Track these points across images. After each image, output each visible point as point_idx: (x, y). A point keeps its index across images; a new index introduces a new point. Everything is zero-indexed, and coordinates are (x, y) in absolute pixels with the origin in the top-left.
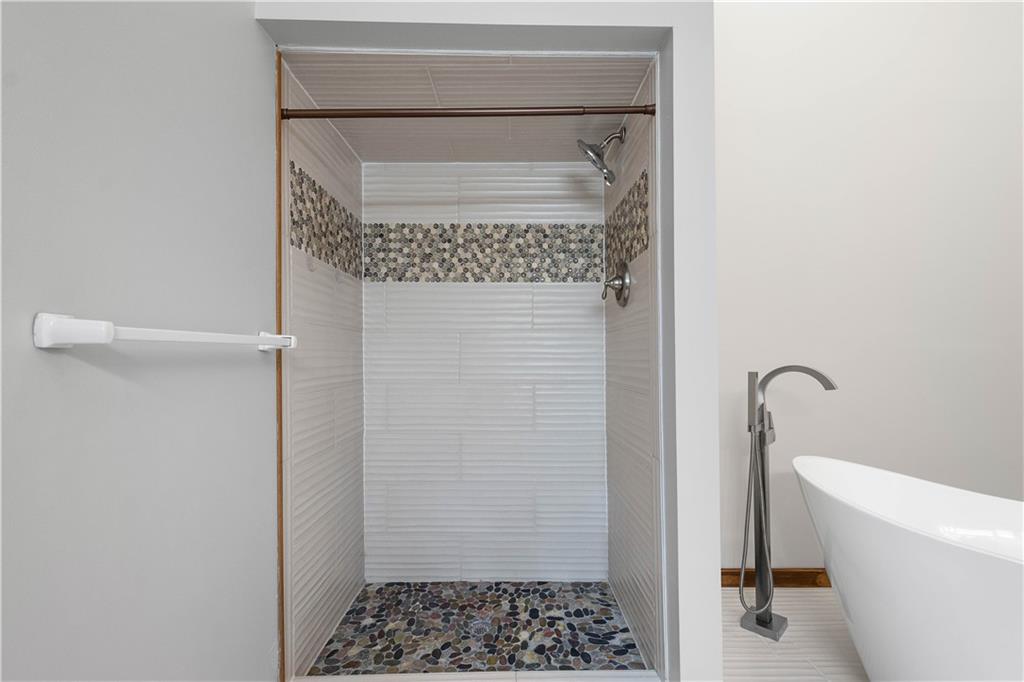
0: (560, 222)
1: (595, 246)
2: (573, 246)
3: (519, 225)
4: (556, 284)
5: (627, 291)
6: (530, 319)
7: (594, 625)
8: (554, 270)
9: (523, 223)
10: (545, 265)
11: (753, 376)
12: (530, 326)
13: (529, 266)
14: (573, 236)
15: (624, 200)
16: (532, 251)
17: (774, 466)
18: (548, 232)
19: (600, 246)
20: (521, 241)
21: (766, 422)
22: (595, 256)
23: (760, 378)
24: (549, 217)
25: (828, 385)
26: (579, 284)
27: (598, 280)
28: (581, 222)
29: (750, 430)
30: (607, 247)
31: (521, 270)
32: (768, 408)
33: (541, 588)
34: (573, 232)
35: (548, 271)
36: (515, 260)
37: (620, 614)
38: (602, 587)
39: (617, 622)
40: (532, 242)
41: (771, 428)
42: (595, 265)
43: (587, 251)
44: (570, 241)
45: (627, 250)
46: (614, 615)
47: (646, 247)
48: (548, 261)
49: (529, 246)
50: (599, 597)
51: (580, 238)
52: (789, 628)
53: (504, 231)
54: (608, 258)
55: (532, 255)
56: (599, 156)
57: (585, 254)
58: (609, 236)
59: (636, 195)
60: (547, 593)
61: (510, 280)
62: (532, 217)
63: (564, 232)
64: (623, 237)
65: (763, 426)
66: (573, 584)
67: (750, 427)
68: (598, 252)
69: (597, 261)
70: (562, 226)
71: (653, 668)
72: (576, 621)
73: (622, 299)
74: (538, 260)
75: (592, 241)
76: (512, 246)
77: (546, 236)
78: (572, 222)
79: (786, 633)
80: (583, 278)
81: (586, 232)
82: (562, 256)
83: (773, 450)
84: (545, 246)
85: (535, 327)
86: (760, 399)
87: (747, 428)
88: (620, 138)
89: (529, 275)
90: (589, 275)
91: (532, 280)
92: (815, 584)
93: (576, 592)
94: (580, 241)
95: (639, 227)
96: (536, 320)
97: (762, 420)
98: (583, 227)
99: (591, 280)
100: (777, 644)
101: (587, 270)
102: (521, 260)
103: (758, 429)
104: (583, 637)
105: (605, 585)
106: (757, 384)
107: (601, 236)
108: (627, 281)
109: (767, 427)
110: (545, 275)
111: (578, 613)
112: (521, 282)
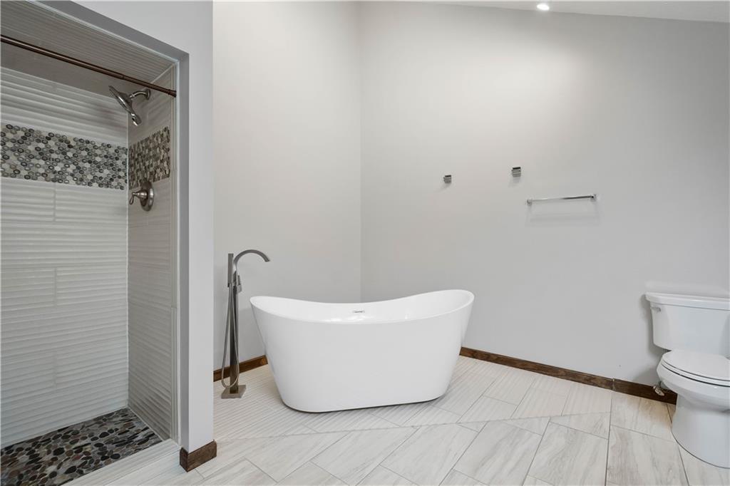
0: (85, 138)
1: (119, 163)
2: (98, 159)
3: (40, 132)
4: (81, 186)
5: (151, 201)
6: (52, 213)
7: (119, 437)
8: (78, 175)
9: (45, 132)
10: (70, 170)
11: (231, 256)
12: (51, 219)
13: (51, 168)
14: (98, 152)
15: (148, 138)
16: (54, 156)
17: (241, 306)
18: (73, 143)
19: (124, 163)
20: (42, 145)
21: (237, 280)
22: (119, 170)
23: (235, 257)
24: (73, 132)
25: (267, 260)
26: (104, 189)
27: (122, 188)
28: (107, 142)
29: (229, 286)
30: (131, 166)
31: (42, 171)
32: (238, 274)
33: (62, 433)
34: (99, 148)
35: (72, 175)
36: (34, 161)
37: (141, 422)
38: (123, 412)
39: (138, 426)
40: (55, 149)
41: (239, 284)
42: (120, 177)
43: (112, 165)
44: (96, 155)
45: (151, 173)
46: (135, 425)
47: (168, 176)
48: (73, 167)
49: (51, 152)
50: (122, 418)
51: (105, 154)
52: (247, 389)
53: (21, 134)
54: (131, 174)
55: (55, 160)
56: (129, 102)
57: (111, 168)
58: (132, 158)
59: (160, 140)
60: (70, 434)
61: (27, 177)
62: (53, 128)
63: (89, 146)
64: (147, 163)
65: (236, 283)
66: (95, 420)
67: (229, 285)
68: (123, 167)
69: (122, 174)
70: (88, 142)
71: (169, 437)
72: (102, 441)
73: (147, 205)
74: (61, 165)
75: (117, 159)
76: (31, 148)
77: (70, 146)
78: (98, 141)
79: (245, 393)
80: (108, 185)
81: (112, 151)
82: (87, 165)
83: (240, 295)
84: (70, 154)
85: (57, 220)
86: (234, 269)
87: (227, 285)
88: (146, 96)
89: (52, 176)
90: (114, 183)
91: (54, 180)
92: (260, 365)
93: (99, 423)
94: (106, 157)
95: (162, 161)
96: (57, 215)
97: (235, 280)
98: (109, 146)
99: (116, 187)
100: (240, 399)
101: (112, 180)
102: (42, 162)
103: (233, 285)
104: (109, 447)
105: (126, 410)
106: (232, 260)
107: (126, 157)
108: (152, 194)
109: (237, 284)
110: (69, 178)
111: (103, 435)
112: (41, 181)
